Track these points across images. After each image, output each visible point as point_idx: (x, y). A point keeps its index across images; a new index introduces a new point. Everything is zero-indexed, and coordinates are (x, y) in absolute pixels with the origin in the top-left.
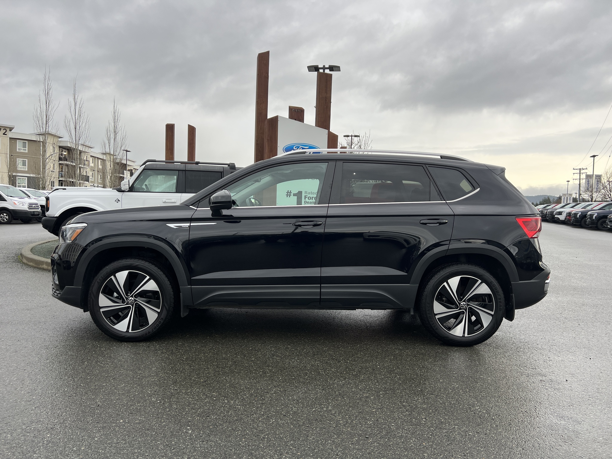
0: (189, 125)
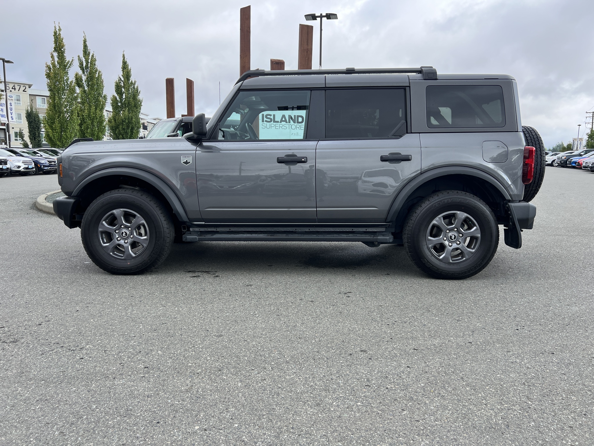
0: (187, 79)
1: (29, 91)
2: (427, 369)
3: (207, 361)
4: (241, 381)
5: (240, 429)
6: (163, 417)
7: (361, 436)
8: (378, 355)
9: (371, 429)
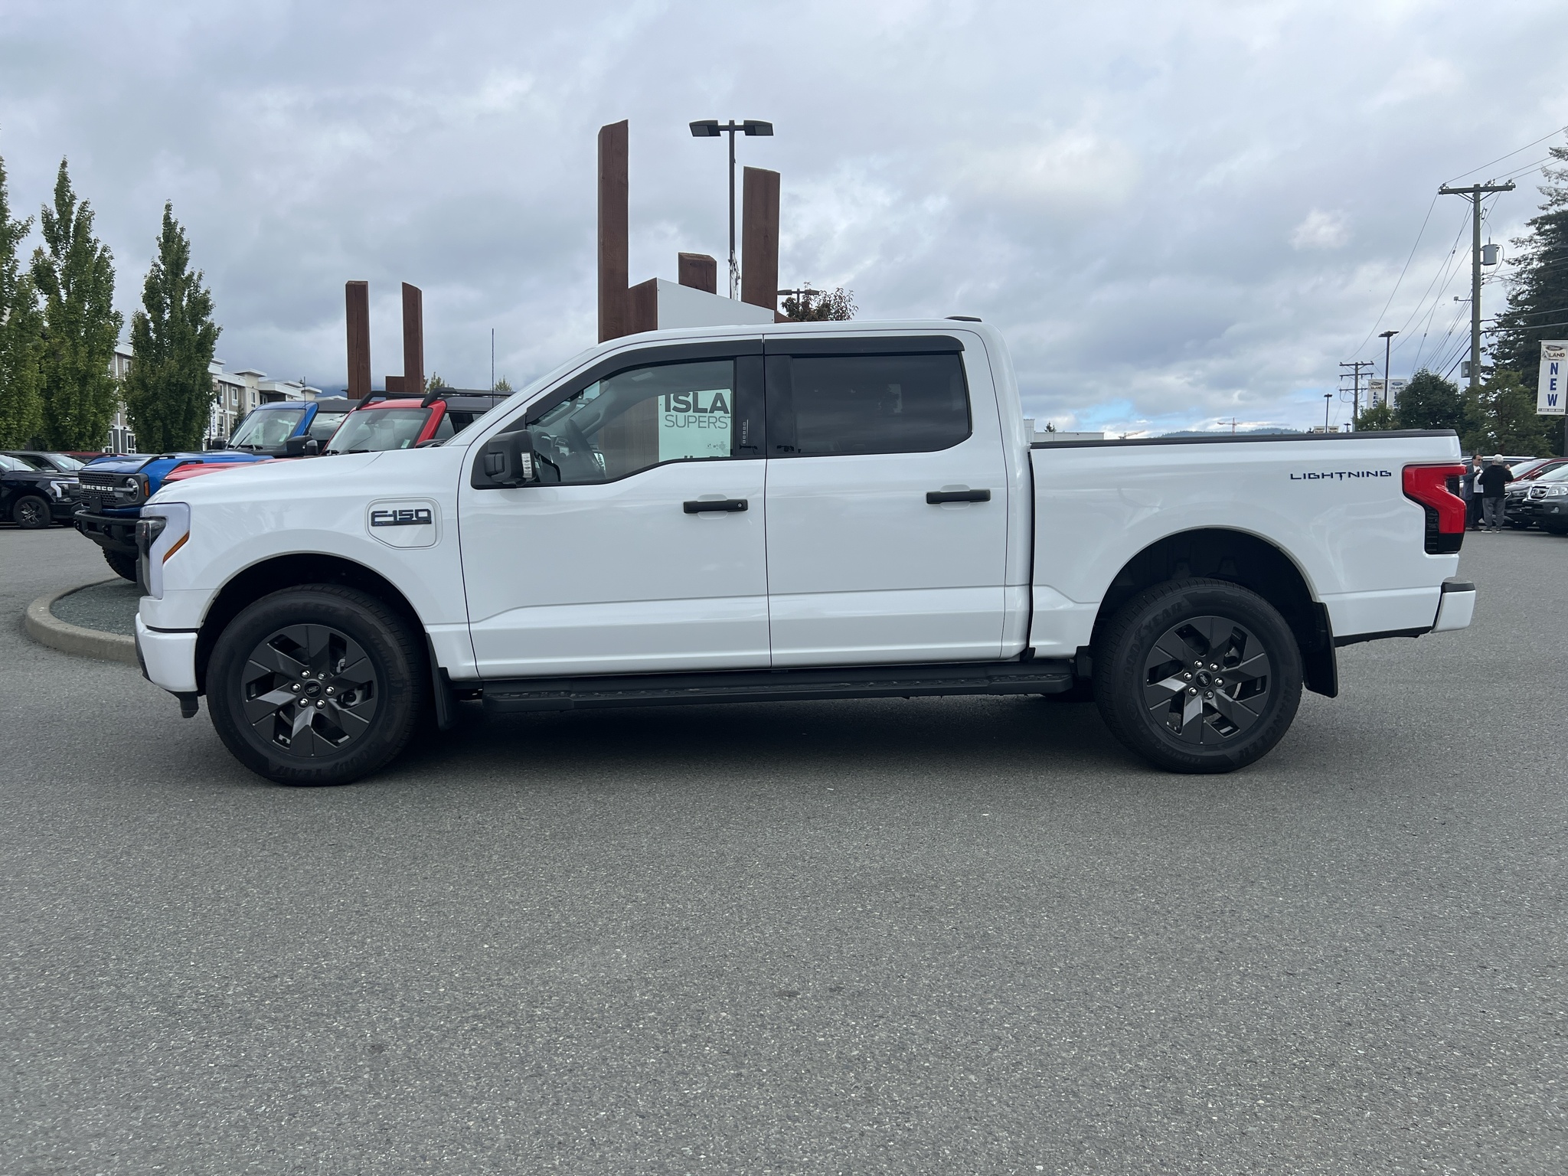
0: (404, 285)
3: (854, 1027)
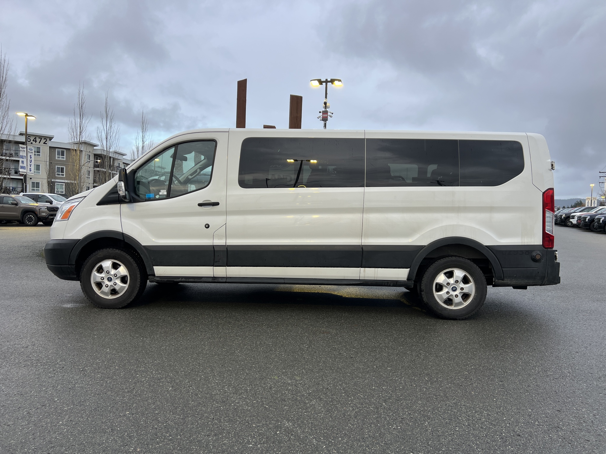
1: (50, 144)
2: (321, 382)
4: (172, 387)
5: (159, 414)
6: (105, 407)
7: (245, 420)
8: (288, 372)
9: (254, 416)
